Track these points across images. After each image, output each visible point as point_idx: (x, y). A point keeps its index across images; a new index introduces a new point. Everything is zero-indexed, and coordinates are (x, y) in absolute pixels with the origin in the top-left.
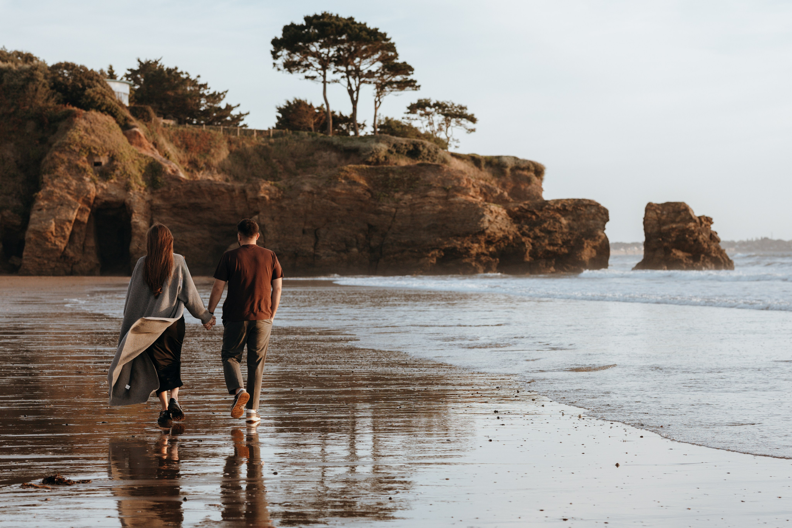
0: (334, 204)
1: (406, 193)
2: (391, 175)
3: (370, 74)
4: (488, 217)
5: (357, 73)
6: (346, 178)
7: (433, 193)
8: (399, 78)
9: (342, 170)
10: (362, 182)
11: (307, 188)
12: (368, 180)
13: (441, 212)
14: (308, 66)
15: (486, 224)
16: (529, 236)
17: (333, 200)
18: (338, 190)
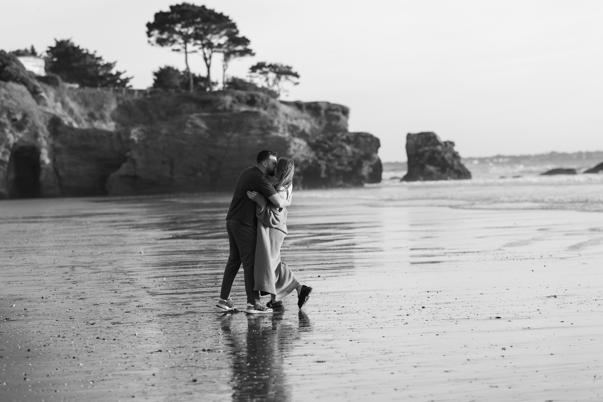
0: (184, 142)
1: (234, 132)
2: (224, 120)
3: (220, 46)
4: (293, 147)
5: (210, 45)
6: (192, 123)
7: (253, 132)
8: (240, 48)
9: (189, 118)
10: (203, 125)
11: (164, 131)
12: (207, 124)
13: (260, 145)
14: (174, 42)
15: (292, 152)
16: (323, 159)
17: (183, 139)
18: (186, 132)
